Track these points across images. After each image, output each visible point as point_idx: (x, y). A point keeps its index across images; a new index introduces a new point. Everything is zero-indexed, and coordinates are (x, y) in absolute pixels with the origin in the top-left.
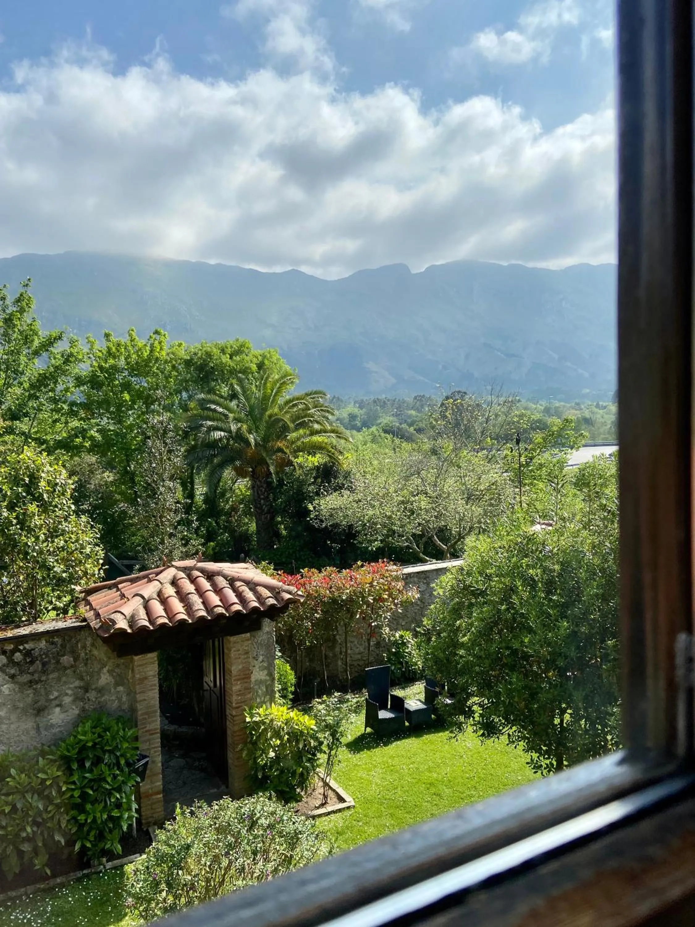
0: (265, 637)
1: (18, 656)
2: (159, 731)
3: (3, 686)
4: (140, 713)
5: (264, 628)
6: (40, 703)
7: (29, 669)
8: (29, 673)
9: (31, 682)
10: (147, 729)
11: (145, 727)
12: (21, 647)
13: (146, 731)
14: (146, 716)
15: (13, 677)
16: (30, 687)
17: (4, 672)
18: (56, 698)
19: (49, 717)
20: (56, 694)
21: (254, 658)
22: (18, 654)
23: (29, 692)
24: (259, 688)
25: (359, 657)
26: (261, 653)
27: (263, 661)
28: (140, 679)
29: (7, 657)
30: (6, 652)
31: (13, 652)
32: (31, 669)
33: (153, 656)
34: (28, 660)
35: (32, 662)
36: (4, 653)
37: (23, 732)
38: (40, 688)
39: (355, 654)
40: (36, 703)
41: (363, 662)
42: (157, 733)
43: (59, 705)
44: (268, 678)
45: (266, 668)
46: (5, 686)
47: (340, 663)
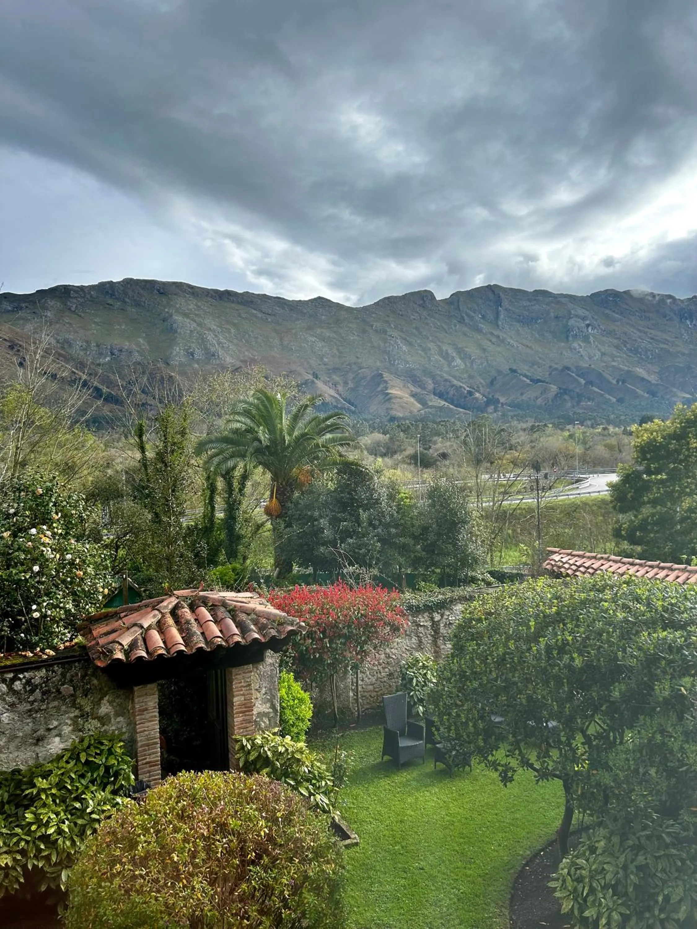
0: (268, 668)
1: (18, 685)
2: (159, 762)
3: (2, 714)
4: (139, 744)
5: (267, 659)
6: (39, 733)
7: (29, 698)
8: (29, 702)
9: (30, 711)
10: (148, 760)
11: (146, 759)
12: (21, 676)
13: (146, 763)
14: (147, 748)
15: (12, 705)
16: (30, 716)
17: (4, 700)
18: (56, 727)
19: (49, 747)
20: (55, 723)
21: (257, 690)
22: (17, 683)
23: (28, 721)
24: (262, 720)
25: (371, 687)
26: (264, 685)
27: (266, 693)
28: (140, 711)
29: (8, 686)
30: (6, 680)
31: (13, 680)
32: (31, 698)
33: (153, 688)
34: (28, 689)
35: (32, 691)
36: (4, 681)
37: (22, 761)
38: (40, 717)
39: (367, 685)
40: (36, 732)
41: (375, 694)
42: (157, 765)
43: (59, 735)
44: (271, 710)
45: (268, 700)
46: (5, 715)
47: (351, 694)
